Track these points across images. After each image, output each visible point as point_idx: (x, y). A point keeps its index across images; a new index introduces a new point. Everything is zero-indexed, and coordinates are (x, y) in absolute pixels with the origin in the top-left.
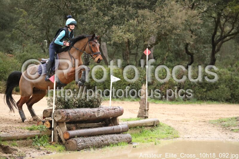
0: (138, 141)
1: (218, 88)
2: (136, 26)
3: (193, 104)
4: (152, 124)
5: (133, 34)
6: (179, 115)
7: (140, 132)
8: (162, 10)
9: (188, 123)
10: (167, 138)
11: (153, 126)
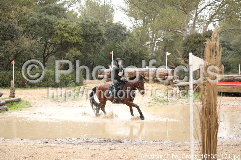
0: (11, 110)
1: (48, 80)
2: (4, 49)
3: (36, 89)
4: (17, 100)
5: (3, 54)
6: (30, 95)
7: (11, 105)
8: (18, 41)
9: (35, 99)
10: (26, 107)
11: (18, 101)
